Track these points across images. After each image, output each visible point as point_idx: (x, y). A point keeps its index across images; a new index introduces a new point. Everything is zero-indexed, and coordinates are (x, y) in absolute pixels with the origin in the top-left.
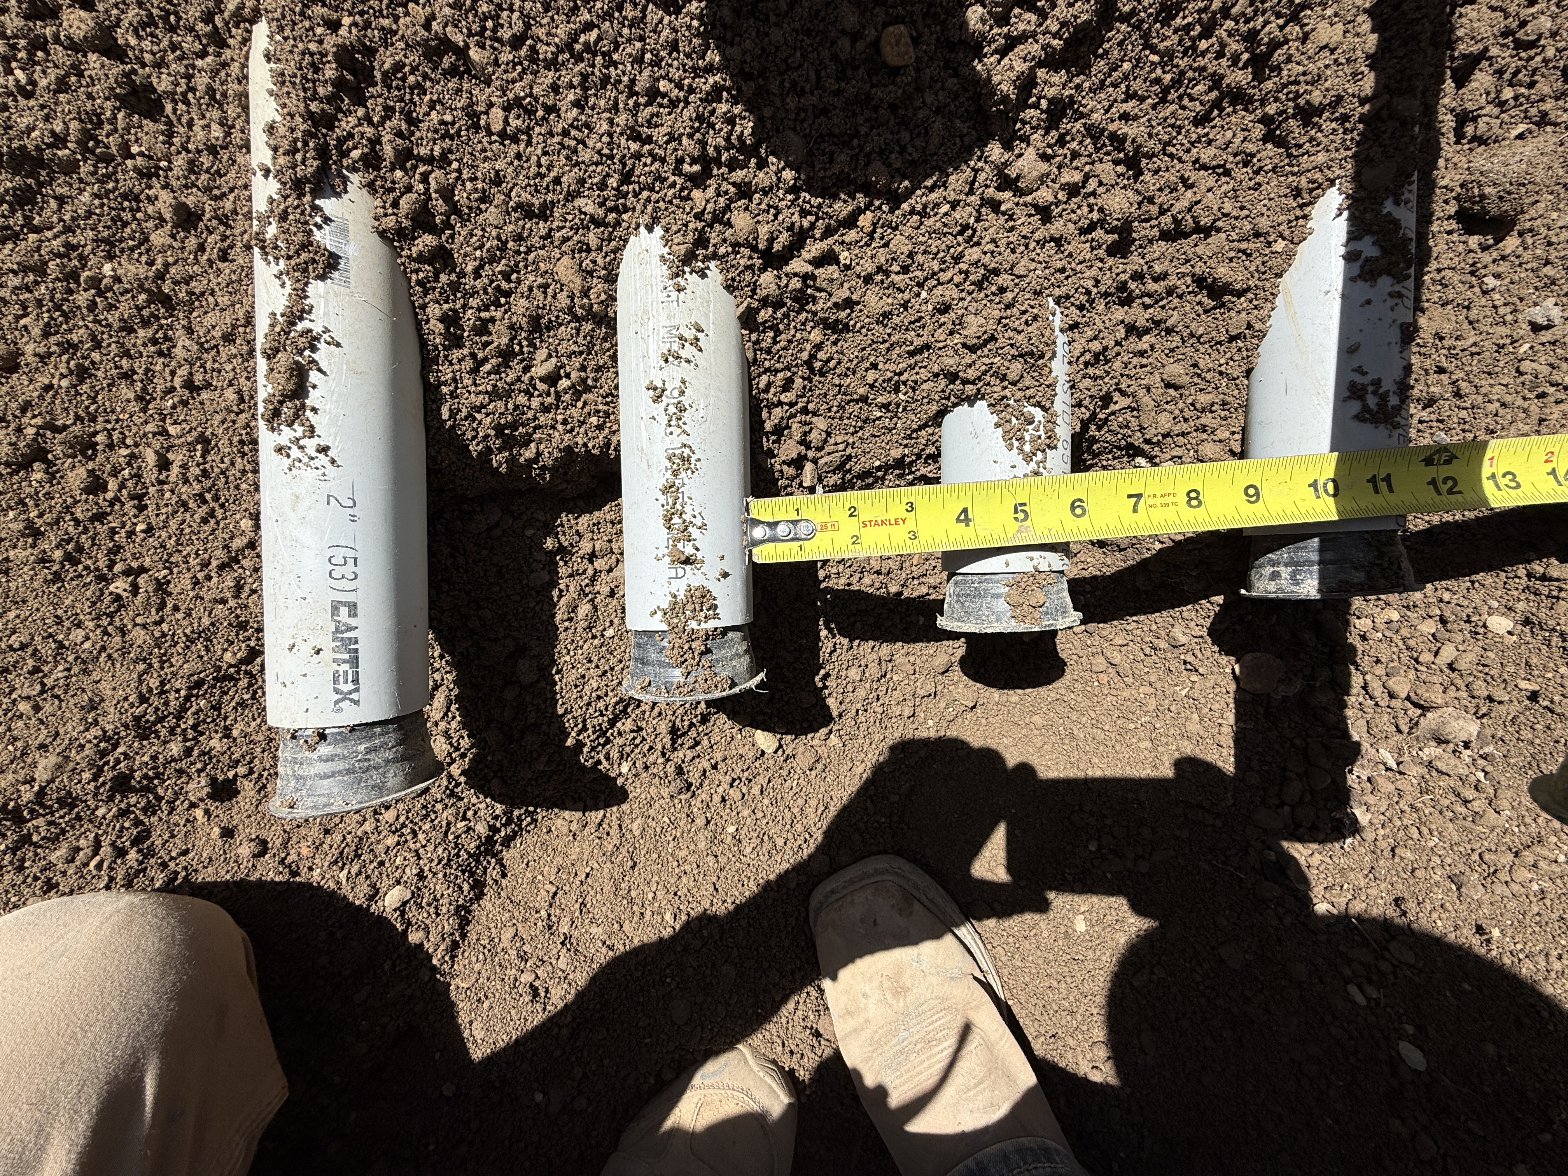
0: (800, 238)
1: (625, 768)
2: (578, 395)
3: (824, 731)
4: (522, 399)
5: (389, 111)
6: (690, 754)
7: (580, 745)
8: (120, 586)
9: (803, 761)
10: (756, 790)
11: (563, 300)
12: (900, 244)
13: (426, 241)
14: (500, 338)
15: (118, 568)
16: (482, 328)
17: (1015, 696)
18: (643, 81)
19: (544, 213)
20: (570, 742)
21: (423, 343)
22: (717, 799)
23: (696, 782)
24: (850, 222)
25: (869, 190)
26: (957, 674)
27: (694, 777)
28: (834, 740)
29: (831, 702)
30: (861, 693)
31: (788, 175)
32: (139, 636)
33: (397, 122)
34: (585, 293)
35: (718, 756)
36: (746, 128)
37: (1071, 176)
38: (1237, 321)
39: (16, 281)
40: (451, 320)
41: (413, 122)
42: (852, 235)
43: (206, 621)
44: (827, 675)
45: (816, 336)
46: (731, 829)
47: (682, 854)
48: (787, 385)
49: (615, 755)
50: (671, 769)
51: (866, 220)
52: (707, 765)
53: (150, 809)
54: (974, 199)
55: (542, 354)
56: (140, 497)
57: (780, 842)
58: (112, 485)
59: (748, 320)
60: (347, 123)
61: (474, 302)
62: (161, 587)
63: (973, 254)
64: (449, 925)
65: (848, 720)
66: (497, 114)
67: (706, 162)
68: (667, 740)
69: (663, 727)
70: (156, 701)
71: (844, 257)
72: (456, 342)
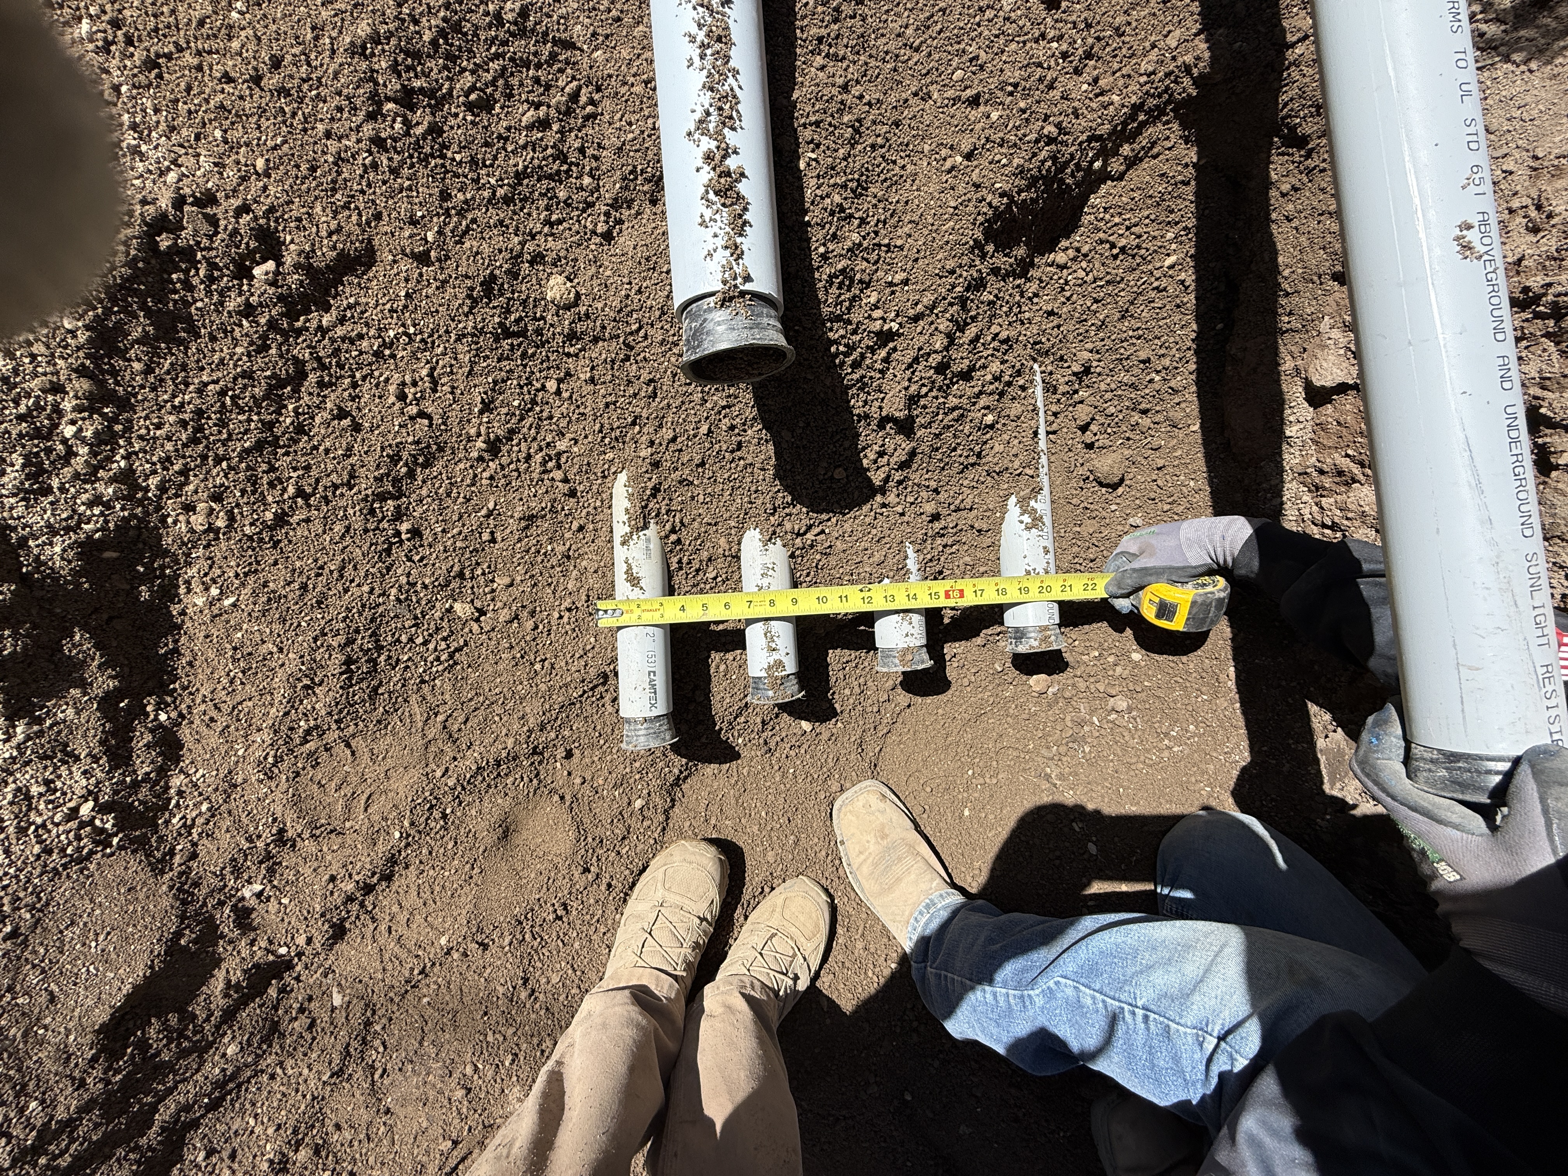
0: (809, 528)
1: (740, 741)
2: (724, 582)
3: (834, 720)
4: (702, 586)
5: (664, 499)
6: (770, 733)
7: (721, 729)
8: (538, 667)
9: (825, 736)
10: (803, 751)
11: (721, 551)
12: (847, 527)
13: (673, 537)
14: (696, 565)
15: (538, 659)
16: (689, 563)
17: (929, 700)
18: (753, 488)
19: (716, 524)
20: (717, 728)
21: (669, 571)
22: (784, 756)
23: (773, 748)
24: (829, 520)
25: (833, 512)
26: (899, 690)
27: (772, 745)
28: (839, 724)
29: (836, 706)
30: (851, 701)
31: (804, 510)
32: (543, 687)
33: (666, 501)
34: (730, 550)
35: (784, 734)
36: (789, 499)
37: (910, 499)
38: (989, 541)
39: (519, 556)
40: (680, 562)
41: (671, 500)
42: (829, 523)
43: (569, 679)
44: (834, 693)
45: (818, 557)
46: (792, 771)
47: (768, 784)
48: (808, 575)
49: (736, 734)
50: (761, 741)
51: (834, 520)
52: (778, 739)
53: (540, 763)
54: (872, 513)
55: (711, 569)
56: (549, 631)
57: (816, 776)
58: (541, 627)
59: (792, 556)
60: (651, 505)
61: (687, 554)
62: (552, 665)
63: (874, 531)
64: (662, 818)
65: (846, 715)
66: (701, 497)
67: (775, 509)
68: (760, 726)
69: (759, 720)
70: (548, 714)
71: (827, 531)
72: (681, 568)
